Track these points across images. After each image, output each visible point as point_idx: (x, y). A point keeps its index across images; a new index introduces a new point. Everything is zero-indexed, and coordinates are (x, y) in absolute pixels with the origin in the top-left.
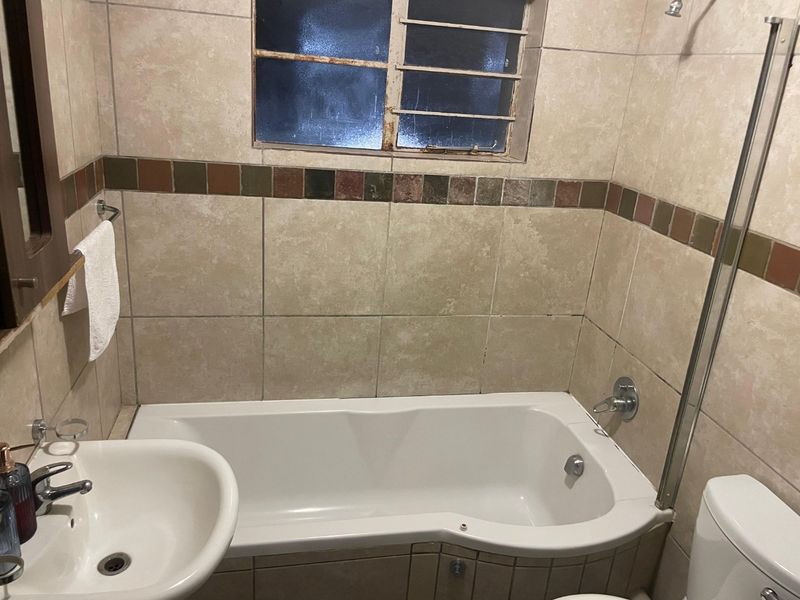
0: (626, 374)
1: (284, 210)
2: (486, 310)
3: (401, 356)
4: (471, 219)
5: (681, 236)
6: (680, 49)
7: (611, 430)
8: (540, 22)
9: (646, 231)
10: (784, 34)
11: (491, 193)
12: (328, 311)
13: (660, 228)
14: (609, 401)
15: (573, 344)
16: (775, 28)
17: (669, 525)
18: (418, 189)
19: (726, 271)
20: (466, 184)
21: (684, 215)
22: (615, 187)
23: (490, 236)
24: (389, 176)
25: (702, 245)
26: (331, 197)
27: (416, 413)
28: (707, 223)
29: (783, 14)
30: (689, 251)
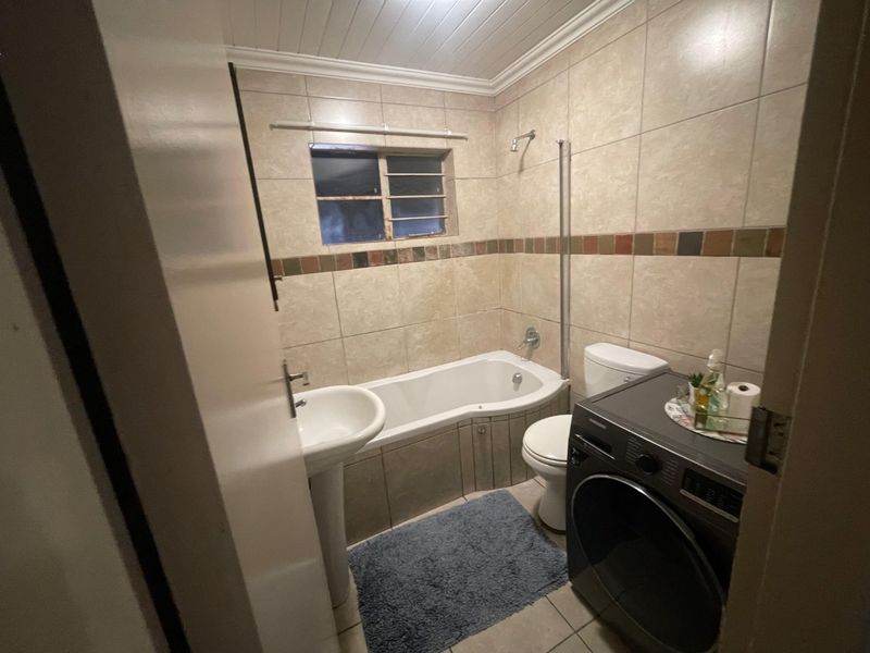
0: (529, 326)
1: (345, 276)
2: (455, 315)
3: (418, 346)
4: (439, 267)
5: (540, 251)
6: (518, 169)
7: (529, 357)
8: (451, 168)
9: (523, 255)
10: (565, 147)
11: (446, 253)
12: (377, 329)
13: (529, 251)
14: (526, 342)
15: (499, 324)
16: (561, 144)
17: (570, 386)
18: (410, 256)
19: (566, 257)
20: (433, 250)
21: (539, 240)
22: (501, 241)
23: (450, 274)
24: (395, 251)
25: (551, 251)
26: (367, 266)
27: (431, 375)
28: (551, 240)
29: (563, 139)
30: (545, 255)
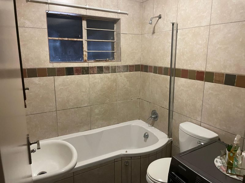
0: (154, 109)
1: (61, 80)
2: (116, 101)
3: (97, 116)
4: (110, 77)
5: (160, 73)
6: (152, 32)
7: (152, 125)
8: (119, 28)
9: (152, 74)
10: (175, 26)
11: (114, 70)
12: (76, 107)
13: (155, 72)
14: (151, 117)
15: (138, 106)
16: (173, 24)
17: (172, 142)
18: (96, 70)
19: (173, 78)
20: (107, 68)
21: (160, 68)
22: (142, 66)
23: (115, 81)
24: (88, 68)
25: (166, 74)
26: (73, 75)
27: (103, 131)
28: (166, 69)
29: (174, 22)
30: (163, 76)
